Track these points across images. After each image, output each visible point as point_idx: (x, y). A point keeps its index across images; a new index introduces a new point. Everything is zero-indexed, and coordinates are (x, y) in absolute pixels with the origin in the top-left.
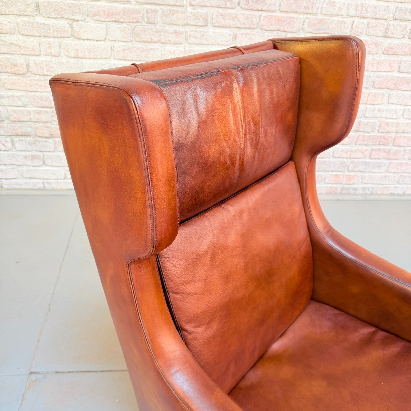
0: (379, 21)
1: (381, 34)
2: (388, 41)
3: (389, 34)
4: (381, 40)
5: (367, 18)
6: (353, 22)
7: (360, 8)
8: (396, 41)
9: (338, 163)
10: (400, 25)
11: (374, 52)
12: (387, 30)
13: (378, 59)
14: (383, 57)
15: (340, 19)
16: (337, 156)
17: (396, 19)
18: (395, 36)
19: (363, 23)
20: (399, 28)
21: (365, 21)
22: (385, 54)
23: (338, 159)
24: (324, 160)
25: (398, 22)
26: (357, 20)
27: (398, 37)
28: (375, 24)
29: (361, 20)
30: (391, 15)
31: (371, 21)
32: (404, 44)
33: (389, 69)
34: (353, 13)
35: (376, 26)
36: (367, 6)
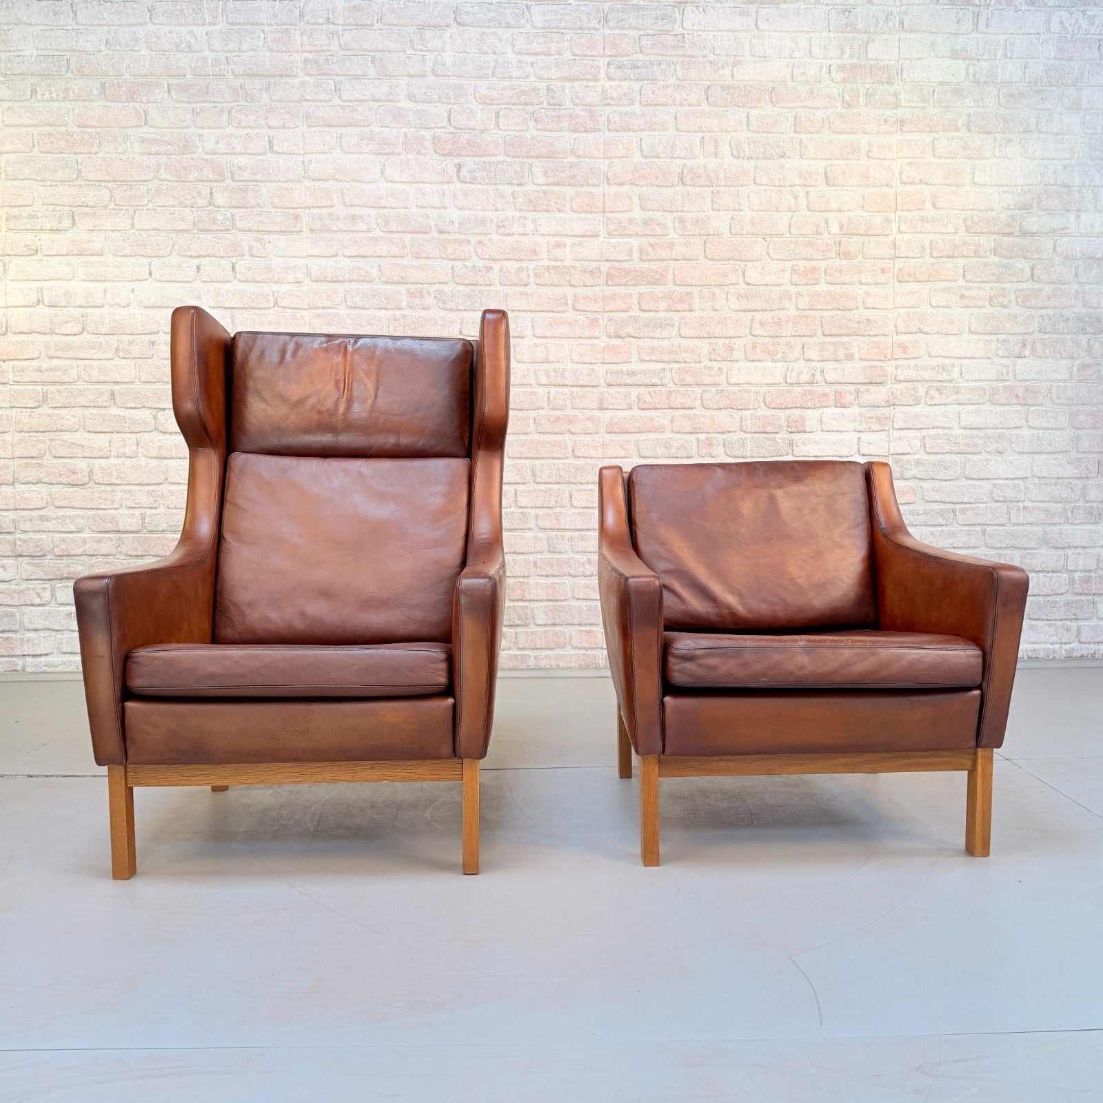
0: (586, 389)
1: (595, 406)
2: (609, 414)
3: (606, 405)
4: (597, 413)
5: (567, 386)
6: (549, 392)
7: (552, 374)
8: (620, 414)
9: (585, 608)
10: (618, 392)
11: (591, 431)
12: (601, 400)
13: (601, 439)
14: (609, 437)
15: (529, 390)
16: (581, 597)
17: (610, 385)
18: (616, 407)
19: (563, 393)
20: (617, 395)
21: (566, 390)
22: (610, 433)
23: (584, 603)
24: (560, 603)
25: (616, 389)
26: (553, 390)
27: (621, 407)
28: (581, 393)
29: (559, 389)
30: (602, 380)
31: (575, 389)
32: (633, 416)
33: (622, 453)
34: (544, 380)
35: (584, 396)
36: (561, 370)
